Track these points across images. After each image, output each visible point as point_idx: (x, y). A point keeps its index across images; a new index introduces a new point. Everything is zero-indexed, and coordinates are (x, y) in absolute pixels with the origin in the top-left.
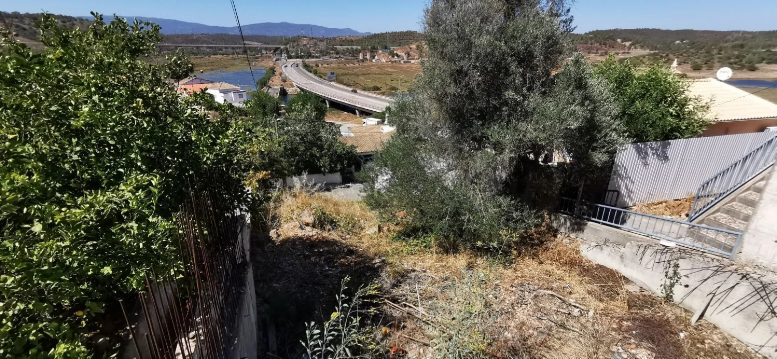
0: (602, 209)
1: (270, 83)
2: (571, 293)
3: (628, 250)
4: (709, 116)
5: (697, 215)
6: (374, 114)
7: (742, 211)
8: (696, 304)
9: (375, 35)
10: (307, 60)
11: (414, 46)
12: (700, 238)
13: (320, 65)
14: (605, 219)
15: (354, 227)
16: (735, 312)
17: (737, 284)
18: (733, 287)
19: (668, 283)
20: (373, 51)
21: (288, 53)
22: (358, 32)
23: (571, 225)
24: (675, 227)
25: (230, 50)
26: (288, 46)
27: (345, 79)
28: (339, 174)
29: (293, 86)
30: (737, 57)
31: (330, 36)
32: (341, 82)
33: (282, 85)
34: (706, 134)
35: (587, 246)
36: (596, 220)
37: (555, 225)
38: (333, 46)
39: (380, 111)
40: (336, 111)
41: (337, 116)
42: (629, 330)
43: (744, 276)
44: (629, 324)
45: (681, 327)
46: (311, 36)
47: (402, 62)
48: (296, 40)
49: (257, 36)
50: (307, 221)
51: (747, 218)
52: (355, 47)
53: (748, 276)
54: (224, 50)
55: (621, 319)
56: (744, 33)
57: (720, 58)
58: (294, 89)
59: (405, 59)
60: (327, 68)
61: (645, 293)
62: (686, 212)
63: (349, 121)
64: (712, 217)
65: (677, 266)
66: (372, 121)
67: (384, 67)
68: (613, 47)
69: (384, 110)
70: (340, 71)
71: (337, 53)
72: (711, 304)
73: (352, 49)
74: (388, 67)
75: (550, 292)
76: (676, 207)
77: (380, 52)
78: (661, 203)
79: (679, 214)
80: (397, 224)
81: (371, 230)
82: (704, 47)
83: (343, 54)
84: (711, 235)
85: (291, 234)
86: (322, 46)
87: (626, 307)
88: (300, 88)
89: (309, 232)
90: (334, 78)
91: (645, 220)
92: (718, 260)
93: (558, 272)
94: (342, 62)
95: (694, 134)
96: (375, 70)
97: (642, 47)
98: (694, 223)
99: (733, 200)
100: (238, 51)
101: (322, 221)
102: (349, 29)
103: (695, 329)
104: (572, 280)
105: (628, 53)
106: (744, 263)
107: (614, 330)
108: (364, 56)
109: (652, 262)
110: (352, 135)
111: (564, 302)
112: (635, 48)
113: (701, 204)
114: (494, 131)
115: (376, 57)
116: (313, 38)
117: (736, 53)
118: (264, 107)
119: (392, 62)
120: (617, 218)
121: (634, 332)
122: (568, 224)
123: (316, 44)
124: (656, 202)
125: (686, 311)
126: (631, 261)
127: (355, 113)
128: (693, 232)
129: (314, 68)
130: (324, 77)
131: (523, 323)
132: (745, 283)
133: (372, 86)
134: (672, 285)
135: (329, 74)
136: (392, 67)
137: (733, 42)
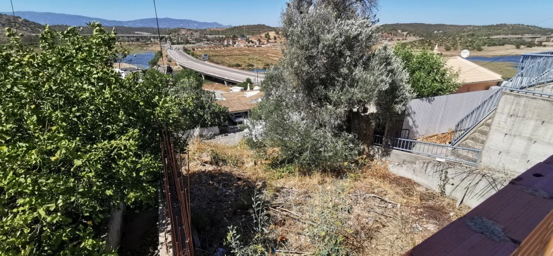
0: (400, 141)
1: (159, 63)
2: (386, 195)
3: (417, 166)
4: (459, 81)
5: (456, 142)
6: (238, 84)
7: (480, 138)
8: (458, 195)
9: (235, 27)
10: (186, 46)
11: (263, 35)
12: (458, 156)
13: (196, 49)
14: (403, 147)
15: (238, 163)
16: (479, 197)
17: (480, 180)
18: (478, 183)
19: (442, 184)
20: (234, 38)
21: (171, 40)
22: (222, 25)
23: (382, 152)
24: (444, 150)
25: (127, 39)
26: (171, 35)
27: (215, 59)
28: (217, 127)
29: (177, 65)
30: (471, 42)
31: (203, 28)
32: (212, 61)
33: (168, 64)
34: (457, 92)
35: (392, 165)
36: (397, 148)
37: (371, 153)
38: (205, 35)
39: (242, 82)
40: (209, 82)
41: (211, 86)
42: (421, 213)
43: (483, 176)
44: (422, 210)
45: (451, 209)
46: (188, 28)
47: (255, 46)
48: (177, 31)
49: (147, 28)
50: (206, 160)
51: (483, 142)
52: (221, 36)
53: (485, 176)
54: (121, 38)
55: (417, 208)
56: (474, 27)
57: (461, 43)
58: (177, 67)
59: (258, 45)
60: (202, 51)
61: (429, 191)
62: (449, 141)
63: (220, 89)
64: (464, 143)
65: (447, 172)
66: (236, 89)
67: (243, 50)
68: (396, 36)
69: (245, 81)
70: (211, 53)
71: (208, 41)
72: (467, 194)
73: (219, 37)
74: (245, 50)
75: (373, 195)
76: (443, 138)
77: (239, 39)
78: (434, 136)
79: (445, 142)
80: (266, 159)
81: (249, 164)
82: (451, 35)
83: (213, 41)
84: (465, 153)
85: (196, 169)
86: (197, 35)
87: (419, 200)
88: (182, 66)
89: (209, 168)
90: (207, 58)
91: (426, 147)
92: (469, 167)
93: (377, 183)
94: (212, 47)
95: (451, 93)
96: (237, 52)
97: (414, 35)
98: (455, 146)
99: (475, 132)
100: (132, 39)
101: (216, 160)
102: (215, 23)
103: (459, 210)
104: (386, 187)
105: (406, 39)
106: (483, 168)
107: (413, 214)
108: (228, 42)
109: (432, 172)
110: (224, 99)
111: (382, 200)
112: (410, 36)
113: (457, 135)
115: (237, 43)
116: (189, 30)
117: (470, 39)
119: (248, 47)
120: (408, 146)
121: (425, 215)
122: (380, 152)
123: (192, 34)
124: (431, 136)
125: (453, 200)
126: (420, 172)
127: (224, 83)
128: (454, 152)
129: (192, 51)
130: (199, 58)
131: (359, 215)
132: (484, 180)
133: (235, 64)
134: (444, 185)
135: (203, 56)
136: (249, 50)
137: (467, 32)
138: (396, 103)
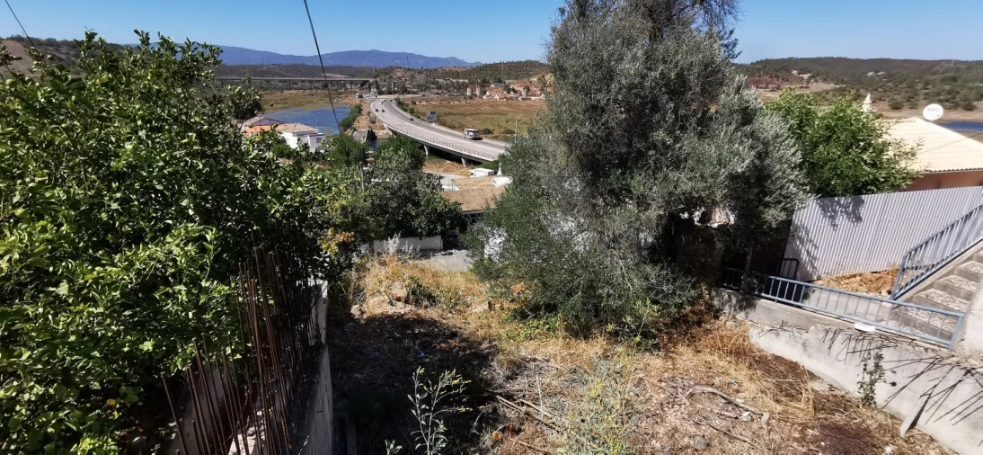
0: (777, 282)
1: (356, 124)
2: (738, 391)
3: (813, 336)
4: (917, 166)
5: (902, 291)
6: (484, 163)
7: (964, 287)
8: (906, 408)
9: (486, 66)
10: (401, 97)
11: (535, 79)
12: (907, 322)
13: (417, 103)
14: (781, 296)
15: (457, 303)
16: (958, 419)
17: (960, 381)
18: (955, 386)
19: (867, 378)
20: (484, 85)
21: (378, 87)
22: (465, 63)
23: (737, 302)
24: (874, 307)
25: (308, 84)
26: (378, 79)
27: (449, 119)
28: (439, 237)
29: (384, 129)
30: (949, 92)
31: (431, 67)
32: (443, 124)
33: (370, 127)
34: (910, 188)
35: (759, 330)
36: (770, 296)
37: (716, 302)
38: (434, 79)
39: (492, 160)
40: (437, 160)
41: (438, 165)
42: (815, 440)
43: (969, 371)
44: (816, 432)
45: (887, 439)
46: (407, 67)
47: (520, 99)
48: (388, 71)
49: (341, 67)
50: (399, 295)
51: (969, 296)
52: (461, 81)
53: (973, 372)
54: (300, 84)
55: (805, 426)
56: (957, 62)
57: (927, 94)
58: (384, 131)
59: (524, 96)
60: (427, 106)
61: (836, 392)
62: (888, 289)
63: (453, 171)
64: (923, 294)
65: (880, 357)
66: (481, 172)
67: (497, 105)
68: (787, 81)
69: (496, 159)
70: (443, 110)
71: (439, 88)
72: (926, 409)
73: (458, 82)
74: (503, 105)
75: (710, 389)
76: (874, 281)
77: (493, 86)
78: (855, 276)
79: (878, 290)
80: (512, 301)
81: (479, 308)
82: (905, 80)
83: (446, 89)
84: (923, 317)
85: (378, 311)
86: (420, 79)
87: (811, 409)
88: (392, 131)
89: (401, 309)
90: (435, 119)
91: (834, 297)
92: (933, 350)
93: (722, 363)
94: (445, 99)
95: (896, 188)
96: (486, 108)
97: (825, 80)
98: (899, 301)
99: (951, 272)
100: (316, 85)
101: (419, 295)
102: (454, 59)
103: (906, 441)
104: (740, 373)
105: (807, 87)
106: (968, 354)
107: (796, 440)
108: (472, 91)
109: (845, 351)
110: (457, 189)
111: (729, 402)
112: (816, 81)
113: (907, 278)
114: (638, 182)
115: (488, 93)
116: (409, 69)
117: (947, 87)
118: (348, 154)
119: (508, 99)
120: (797, 294)
121: (823, 443)
122: (734, 301)
123: (412, 77)
124: (848, 275)
125: (892, 417)
126: (817, 350)
127: (460, 162)
128: (897, 313)
129: (411, 106)
130: (422, 117)
131: (676, 429)
132: (970, 380)
133: (482, 128)
134: (872, 383)
135: (429, 114)
136: (507, 105)
137: (943, 73)
138: (767, 205)
